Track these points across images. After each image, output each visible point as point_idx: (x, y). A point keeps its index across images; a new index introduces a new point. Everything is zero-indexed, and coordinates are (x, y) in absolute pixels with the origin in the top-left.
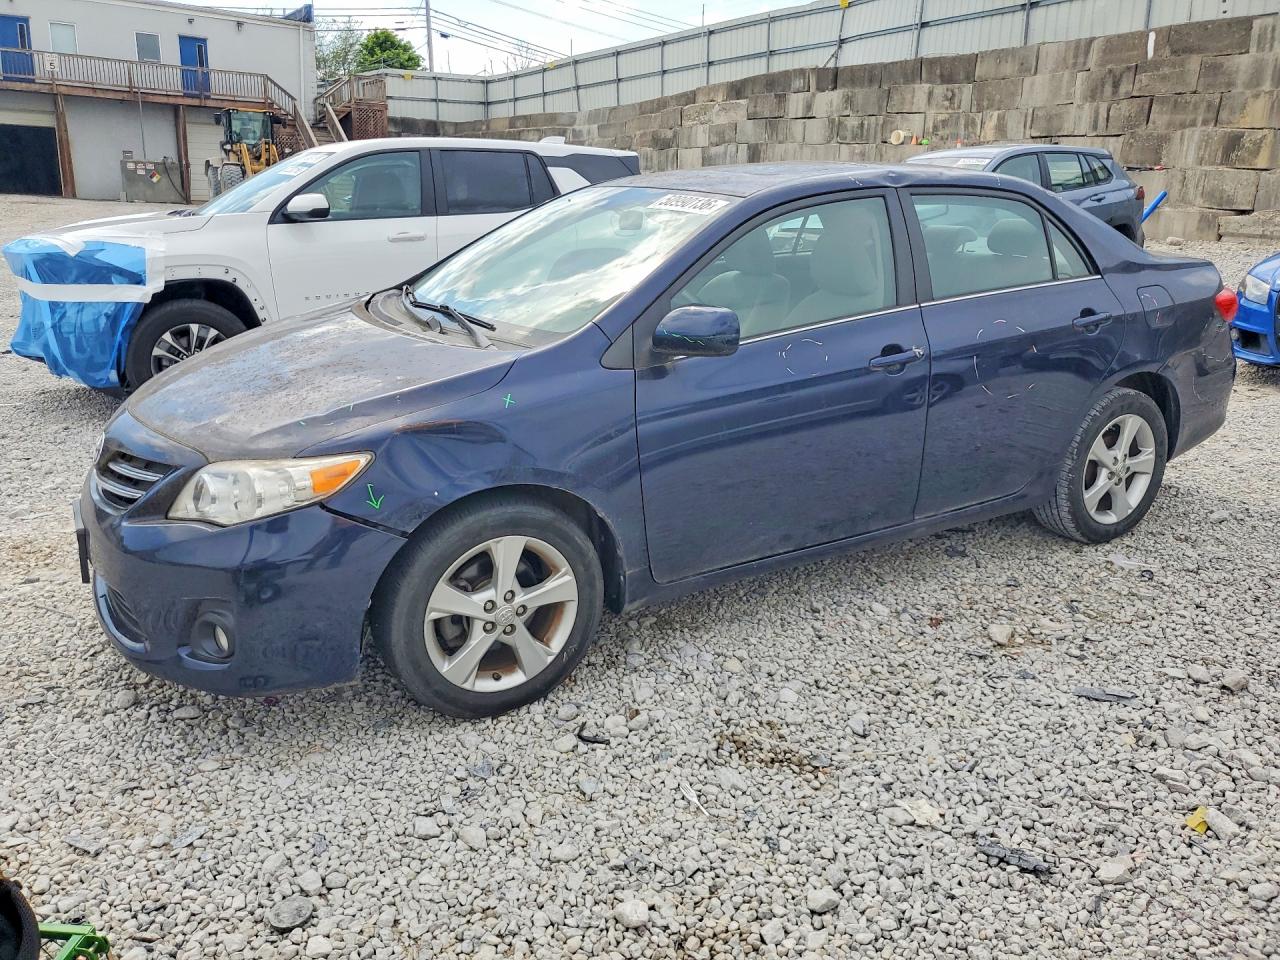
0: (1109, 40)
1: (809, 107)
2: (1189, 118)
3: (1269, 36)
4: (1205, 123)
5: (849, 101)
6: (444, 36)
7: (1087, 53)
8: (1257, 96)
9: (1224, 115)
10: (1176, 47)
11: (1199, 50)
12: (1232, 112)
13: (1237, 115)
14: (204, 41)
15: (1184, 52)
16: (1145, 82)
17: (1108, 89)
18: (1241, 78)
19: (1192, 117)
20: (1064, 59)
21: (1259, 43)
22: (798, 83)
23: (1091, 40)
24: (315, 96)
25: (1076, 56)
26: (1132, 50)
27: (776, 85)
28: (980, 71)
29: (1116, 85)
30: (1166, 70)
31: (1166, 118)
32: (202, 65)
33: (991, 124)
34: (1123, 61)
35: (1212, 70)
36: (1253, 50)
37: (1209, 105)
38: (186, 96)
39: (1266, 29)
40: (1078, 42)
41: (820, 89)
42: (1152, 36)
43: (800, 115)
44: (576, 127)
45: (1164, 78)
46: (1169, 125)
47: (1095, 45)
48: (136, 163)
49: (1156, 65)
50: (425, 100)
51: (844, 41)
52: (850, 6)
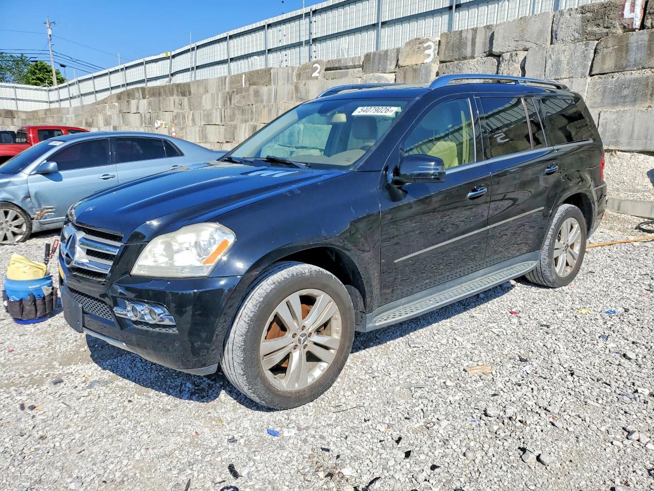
0: (231, 78)
1: (138, 108)
3: (276, 78)
4: (252, 119)
5: (149, 104)
6: (63, 66)
7: (225, 83)
10: (250, 81)
11: (255, 84)
15: (252, 84)
16: (238, 99)
17: (228, 101)
18: (265, 98)
19: (248, 116)
20: (219, 86)
22: (137, 95)
23: (226, 77)
25: (222, 86)
26: (238, 83)
27: (130, 95)
28: (193, 90)
29: (230, 101)
31: (241, 117)
33: (190, 117)
35: (256, 94)
36: (272, 83)
39: (275, 74)
40: (222, 78)
41: (144, 98)
42: (244, 75)
45: (243, 97)
47: (227, 79)
50: (7, 99)
51: (172, 75)
52: (174, 57)
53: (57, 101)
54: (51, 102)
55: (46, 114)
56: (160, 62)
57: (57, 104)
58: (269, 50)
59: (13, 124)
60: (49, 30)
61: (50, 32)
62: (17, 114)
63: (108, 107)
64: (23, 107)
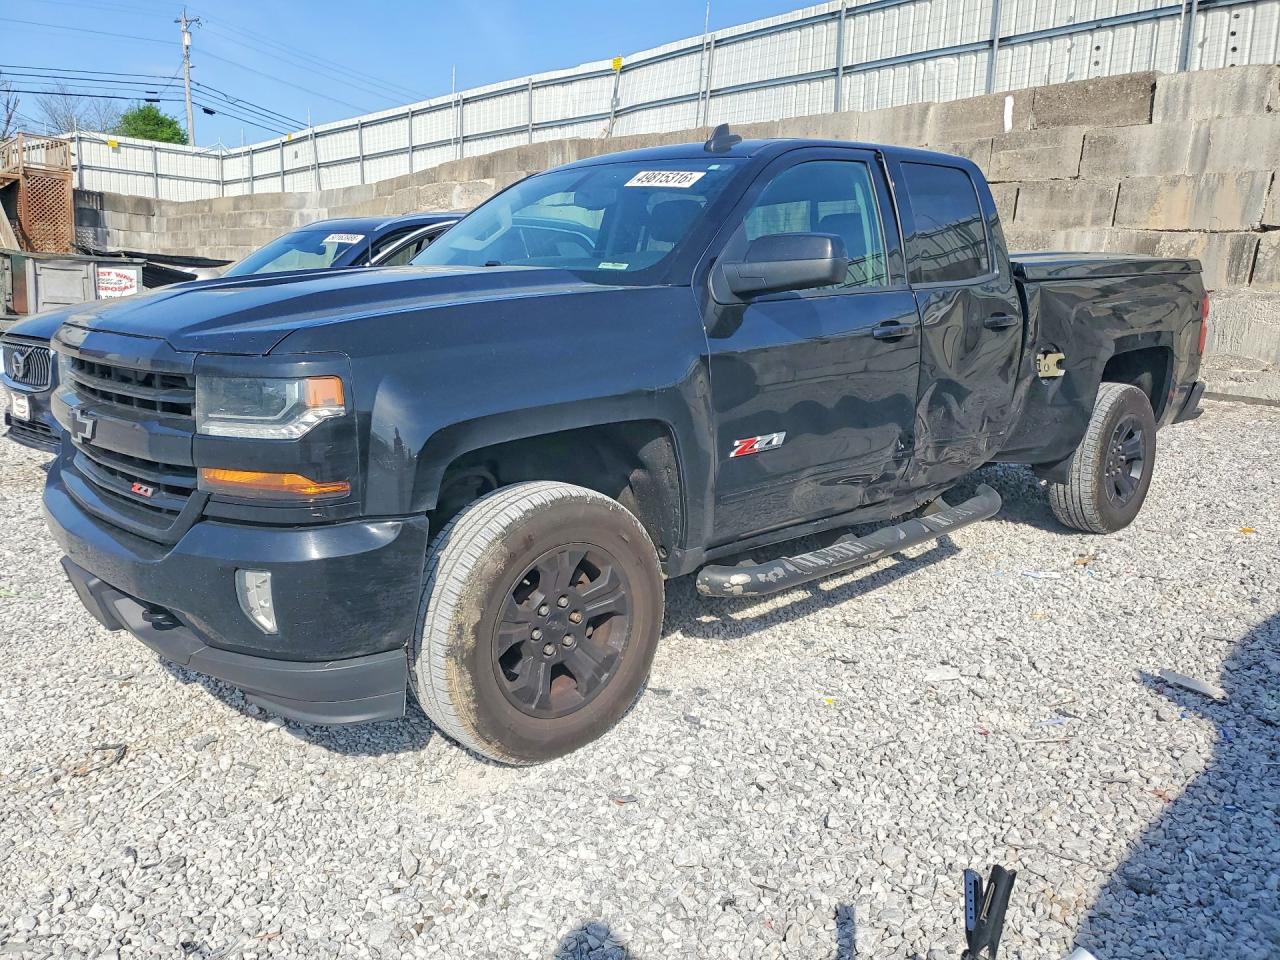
0: (950, 107)
2: (1074, 213)
3: (1181, 99)
4: (1096, 221)
6: (209, 112)
7: (922, 123)
8: (1174, 183)
9: (1124, 211)
10: (1045, 116)
11: (1078, 121)
12: (1137, 204)
13: (1145, 210)
15: (1055, 123)
16: (1004, 163)
18: (1144, 159)
19: (1078, 212)
21: (1166, 109)
23: (925, 108)
25: (907, 128)
26: (982, 121)
27: (529, 160)
30: (1033, 147)
31: (1040, 212)
34: (971, 135)
35: (1098, 148)
36: (1157, 118)
37: (1102, 196)
39: (1176, 89)
40: (909, 108)
42: (1009, 102)
44: (305, 211)
45: (1031, 158)
46: (1045, 222)
47: (932, 111)
49: (1017, 140)
50: (137, 173)
51: (618, 114)
52: (624, 70)
53: (246, 180)
54: (225, 183)
55: (236, 207)
56: (577, 86)
57: (246, 185)
58: (1001, 40)
59: (148, 229)
60: (187, 36)
61: (187, 40)
62: (159, 207)
63: (458, 189)
64: (169, 191)
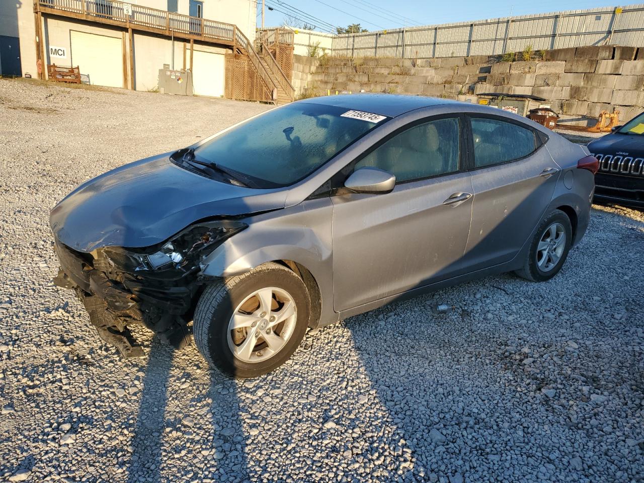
6: (270, 9)
14: (201, 3)
22: (604, 54)
24: (255, 39)
32: (199, 17)
38: (191, 33)
43: (608, 72)
48: (171, 72)
